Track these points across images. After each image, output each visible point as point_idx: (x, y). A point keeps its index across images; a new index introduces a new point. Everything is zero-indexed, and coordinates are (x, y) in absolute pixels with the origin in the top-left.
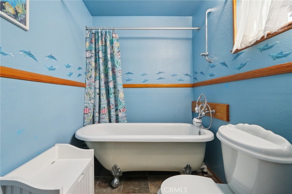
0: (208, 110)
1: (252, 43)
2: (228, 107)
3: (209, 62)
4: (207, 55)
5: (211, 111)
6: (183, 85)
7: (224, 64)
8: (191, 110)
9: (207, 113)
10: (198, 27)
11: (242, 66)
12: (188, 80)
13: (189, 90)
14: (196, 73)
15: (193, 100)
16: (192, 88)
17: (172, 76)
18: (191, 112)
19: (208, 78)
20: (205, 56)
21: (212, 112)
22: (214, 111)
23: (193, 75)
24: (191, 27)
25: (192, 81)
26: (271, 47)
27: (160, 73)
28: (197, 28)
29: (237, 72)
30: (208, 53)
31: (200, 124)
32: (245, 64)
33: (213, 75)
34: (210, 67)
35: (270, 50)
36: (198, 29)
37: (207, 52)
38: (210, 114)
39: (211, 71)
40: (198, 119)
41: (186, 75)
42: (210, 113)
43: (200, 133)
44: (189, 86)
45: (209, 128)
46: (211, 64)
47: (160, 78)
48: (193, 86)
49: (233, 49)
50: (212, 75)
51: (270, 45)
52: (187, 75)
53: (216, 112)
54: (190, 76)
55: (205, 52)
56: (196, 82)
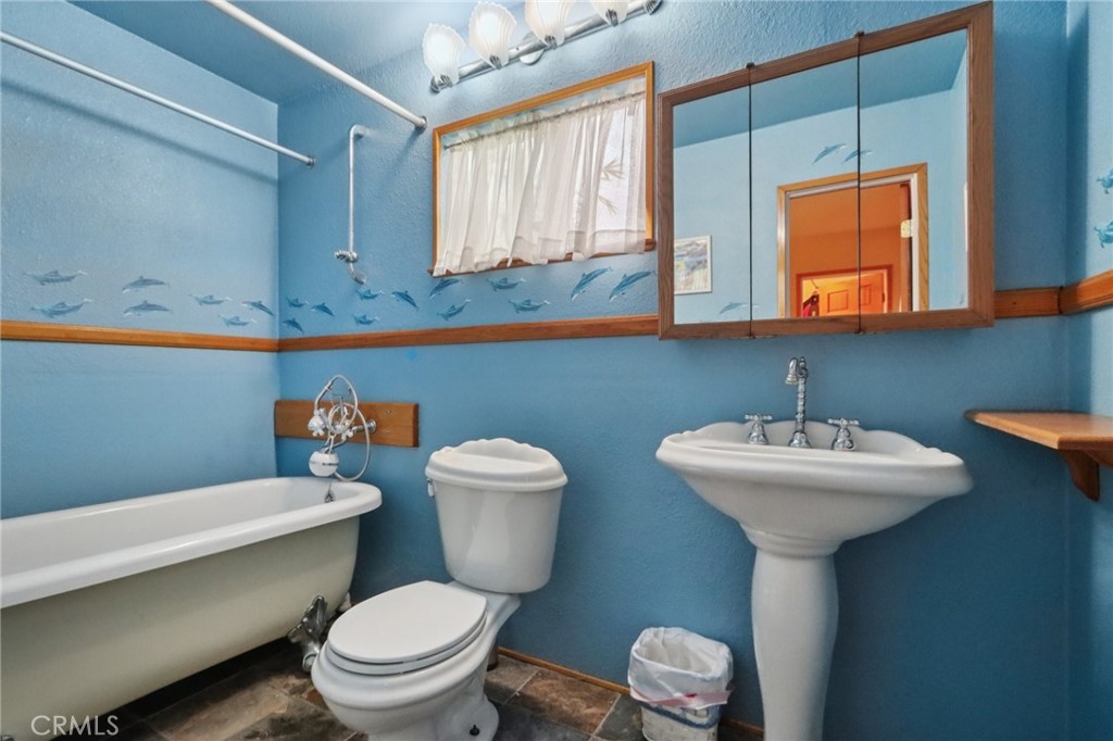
0: (358, 422)
1: (482, 268)
2: (416, 408)
3: (356, 280)
4: (355, 261)
5: (366, 426)
6: (244, 340)
7: (405, 297)
8: (273, 432)
9: (358, 431)
10: (309, 157)
11: (455, 312)
12: (261, 326)
13: (265, 360)
14: (296, 304)
15: (277, 396)
16: (275, 354)
17: (203, 302)
18: (273, 437)
19: (350, 328)
20: (348, 261)
21: (370, 429)
22: (373, 424)
23: (280, 310)
24: (273, 142)
25: (278, 328)
26: (512, 286)
27: (144, 282)
28: (306, 159)
29: (442, 324)
30: (355, 255)
31: (333, 469)
32: (460, 310)
33: (369, 322)
34: (358, 297)
35: (512, 291)
36: (309, 164)
37: (354, 250)
38: (365, 436)
39: (362, 308)
40: (326, 452)
41: (254, 304)
42: (364, 430)
43: (330, 497)
44: (265, 346)
45: (358, 476)
46: (363, 290)
47: (147, 307)
48: (282, 347)
49: (436, 266)
50: (363, 321)
51: (510, 281)
52: (259, 306)
53: (377, 427)
54: (270, 313)
55: (348, 250)
56: (294, 334)
